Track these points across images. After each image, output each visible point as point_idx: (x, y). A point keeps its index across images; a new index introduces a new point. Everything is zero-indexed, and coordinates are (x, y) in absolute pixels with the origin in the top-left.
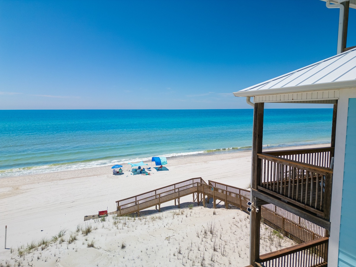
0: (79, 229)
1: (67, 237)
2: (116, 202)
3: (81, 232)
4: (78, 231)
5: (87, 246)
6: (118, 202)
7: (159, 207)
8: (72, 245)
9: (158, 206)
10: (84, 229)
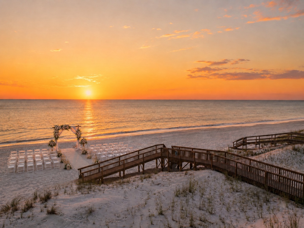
0: (36, 196)
1: (22, 205)
2: (78, 169)
3: (38, 200)
4: (36, 198)
5: (46, 212)
6: (80, 170)
7: (124, 173)
8: (29, 213)
9: (122, 172)
10: (43, 196)
